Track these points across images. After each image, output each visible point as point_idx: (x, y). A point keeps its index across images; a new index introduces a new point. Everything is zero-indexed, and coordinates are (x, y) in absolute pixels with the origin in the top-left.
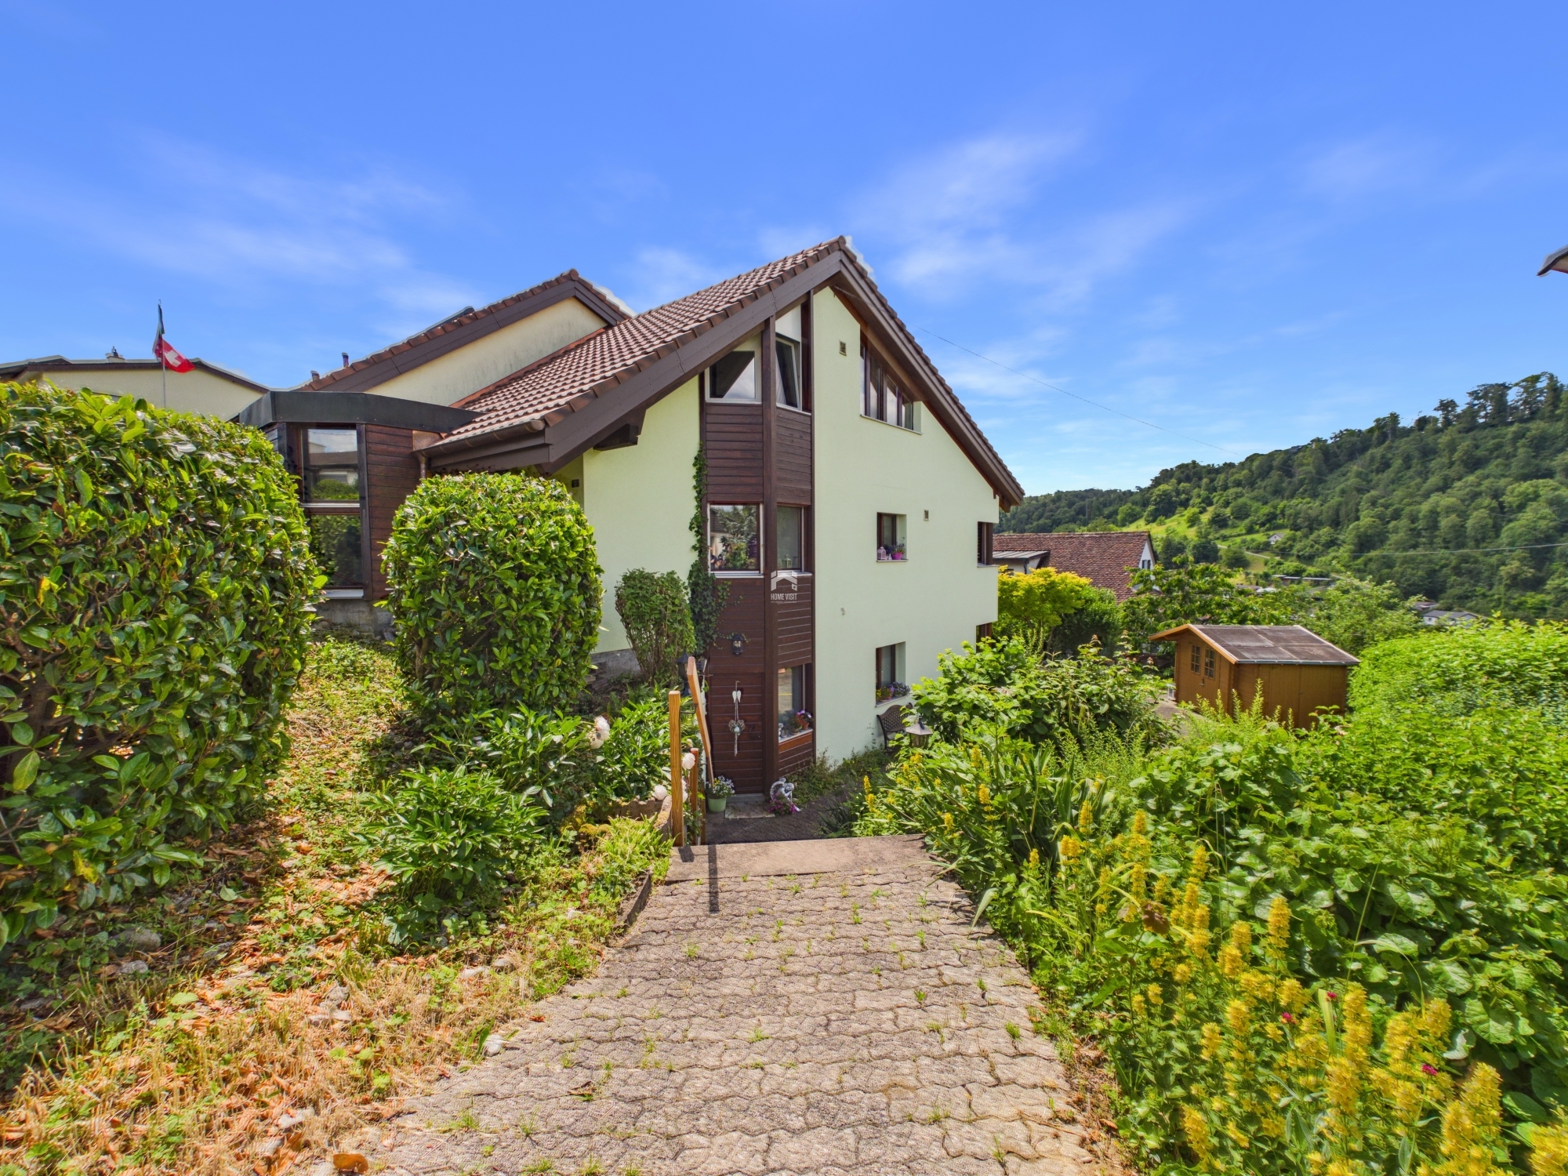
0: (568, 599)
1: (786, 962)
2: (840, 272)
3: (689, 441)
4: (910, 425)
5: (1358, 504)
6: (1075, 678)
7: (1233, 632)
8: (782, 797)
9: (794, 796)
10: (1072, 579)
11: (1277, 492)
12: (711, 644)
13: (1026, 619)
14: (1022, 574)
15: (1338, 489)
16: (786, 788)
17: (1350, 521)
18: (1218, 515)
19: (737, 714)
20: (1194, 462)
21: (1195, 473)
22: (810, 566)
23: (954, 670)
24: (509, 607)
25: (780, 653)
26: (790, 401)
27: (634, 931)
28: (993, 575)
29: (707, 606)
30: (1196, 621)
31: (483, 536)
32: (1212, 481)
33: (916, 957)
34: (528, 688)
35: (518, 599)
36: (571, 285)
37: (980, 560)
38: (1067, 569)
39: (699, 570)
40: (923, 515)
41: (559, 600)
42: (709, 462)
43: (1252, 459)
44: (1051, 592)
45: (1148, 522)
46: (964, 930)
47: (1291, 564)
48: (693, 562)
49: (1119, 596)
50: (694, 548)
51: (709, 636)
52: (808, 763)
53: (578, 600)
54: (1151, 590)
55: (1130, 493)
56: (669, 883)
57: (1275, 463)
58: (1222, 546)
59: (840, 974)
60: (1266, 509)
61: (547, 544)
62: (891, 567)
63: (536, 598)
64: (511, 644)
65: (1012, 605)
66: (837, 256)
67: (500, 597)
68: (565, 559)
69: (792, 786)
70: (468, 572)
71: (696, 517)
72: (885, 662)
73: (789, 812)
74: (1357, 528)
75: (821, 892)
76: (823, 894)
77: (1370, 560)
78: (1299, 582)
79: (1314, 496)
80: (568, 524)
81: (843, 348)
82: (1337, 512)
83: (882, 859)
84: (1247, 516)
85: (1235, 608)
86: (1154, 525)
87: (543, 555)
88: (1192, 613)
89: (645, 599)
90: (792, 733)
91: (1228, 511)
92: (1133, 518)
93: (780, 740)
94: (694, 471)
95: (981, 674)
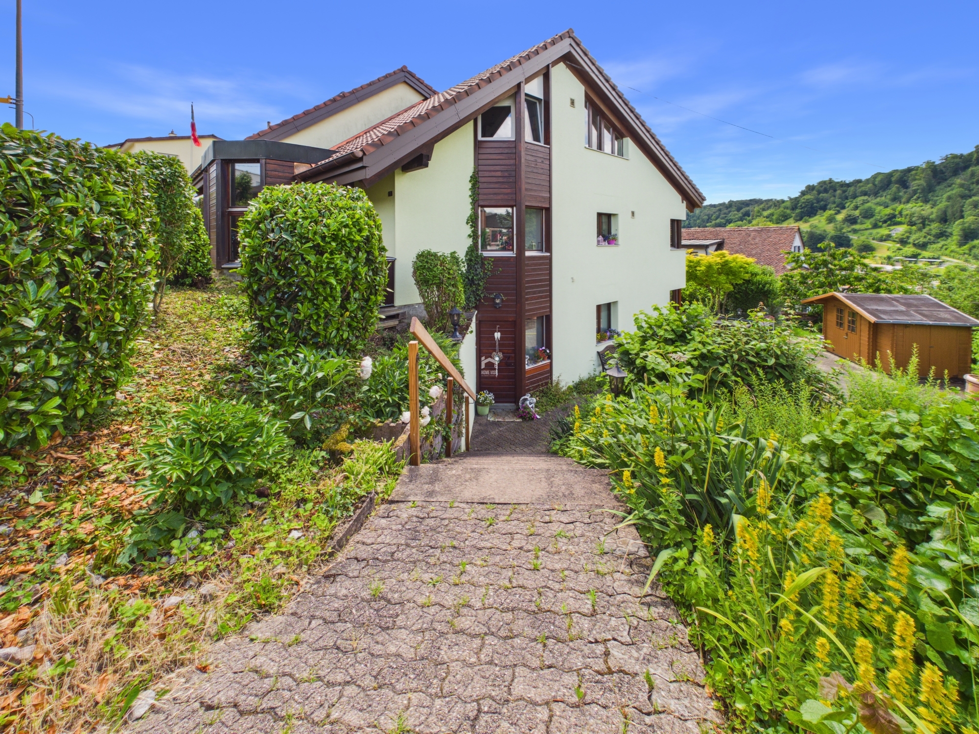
0: (356, 269)
1: (459, 614)
2: (569, 53)
3: (468, 166)
4: (621, 153)
5: (963, 206)
6: (746, 335)
7: (871, 299)
8: (526, 407)
9: (536, 407)
10: (741, 258)
11: (896, 199)
12: (479, 300)
13: (707, 286)
14: (704, 255)
15: (945, 196)
16: (530, 401)
17: (956, 219)
18: (850, 216)
19: (497, 348)
20: (830, 179)
21: (831, 187)
22: (549, 248)
23: (645, 326)
24: (309, 275)
25: (527, 308)
26: (536, 137)
27: (340, 557)
28: (682, 257)
29: (477, 275)
30: (837, 290)
31: (293, 225)
32: (844, 192)
33: (586, 623)
34: (323, 333)
35: (316, 269)
36: (403, 74)
37: (673, 245)
38: (737, 252)
39: (472, 251)
40: (630, 214)
41: (347, 270)
42: (481, 180)
43: (875, 177)
44: (726, 269)
45: (796, 221)
46: (636, 590)
47: (909, 250)
48: (468, 245)
49: (777, 271)
50: (470, 236)
51: (478, 295)
52: (547, 384)
53: (363, 270)
54: (801, 267)
55: (783, 201)
56: (392, 502)
57: (893, 179)
58: (854, 237)
59: (506, 638)
60: (888, 211)
61: (340, 230)
62: (607, 250)
63: (328, 268)
64: (311, 300)
65: (696, 276)
66: (567, 41)
67: (303, 267)
68: (352, 241)
69: (535, 400)
70: (282, 249)
71: (471, 216)
72: (604, 314)
73: (532, 418)
74: (963, 223)
75: (511, 527)
76: (514, 530)
77: (974, 247)
78: (916, 262)
79: (926, 201)
80: (357, 216)
81: (572, 102)
82: (945, 212)
83: (572, 493)
84: (872, 216)
85: (870, 281)
86: (801, 222)
87: (335, 238)
88: (835, 283)
89: (430, 270)
90: (535, 362)
91: (857, 213)
92: (785, 218)
93: (527, 367)
94: (470, 185)
95: (666, 330)
